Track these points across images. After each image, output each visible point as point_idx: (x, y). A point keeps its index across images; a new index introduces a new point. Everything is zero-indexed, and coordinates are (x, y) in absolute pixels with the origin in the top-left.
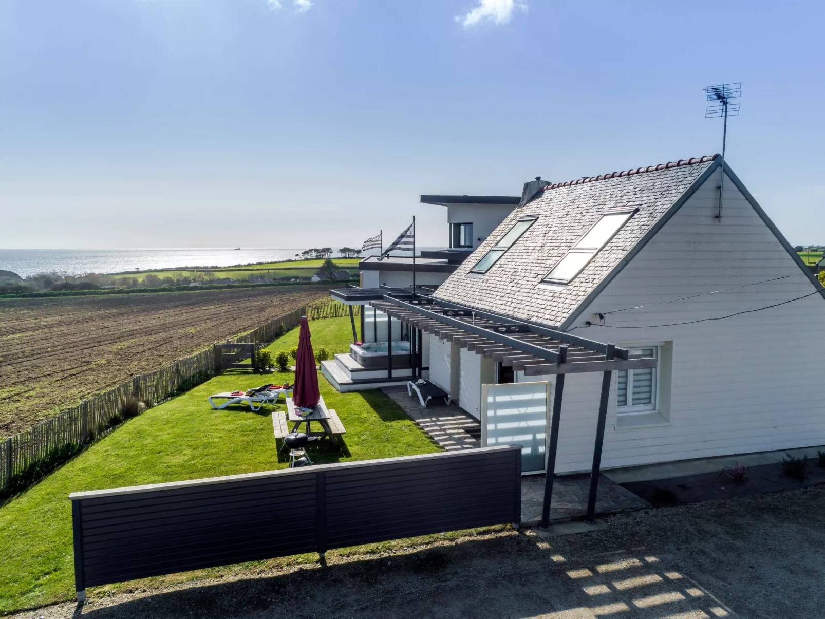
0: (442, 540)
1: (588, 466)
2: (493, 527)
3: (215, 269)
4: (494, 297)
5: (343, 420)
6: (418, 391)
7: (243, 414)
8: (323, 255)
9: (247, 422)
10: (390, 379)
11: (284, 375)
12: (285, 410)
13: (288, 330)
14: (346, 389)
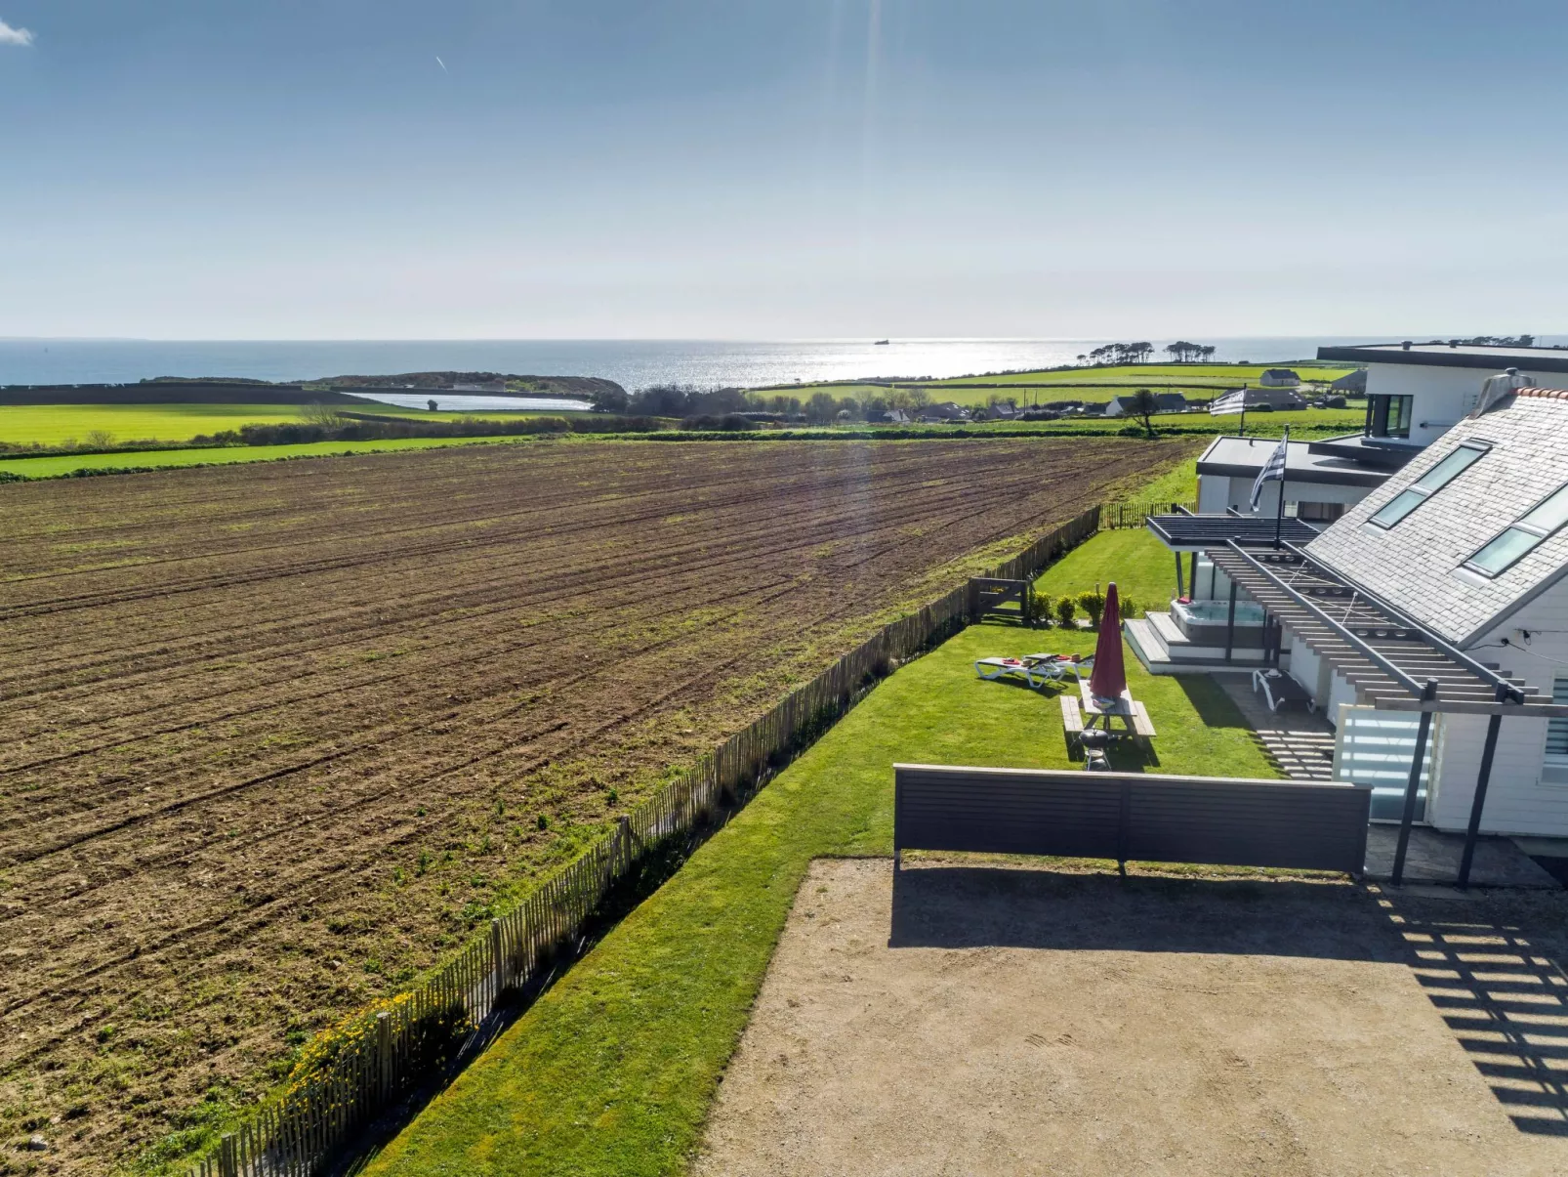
0: (1260, 874)
1: (1463, 825)
2: (1326, 872)
3: (928, 383)
4: (1390, 574)
5: (1152, 715)
6: (1266, 687)
7: (1018, 690)
8: (1133, 357)
9: (1025, 703)
10: (1228, 661)
11: (1067, 634)
12: (1077, 693)
13: (1070, 549)
14: (1159, 670)
